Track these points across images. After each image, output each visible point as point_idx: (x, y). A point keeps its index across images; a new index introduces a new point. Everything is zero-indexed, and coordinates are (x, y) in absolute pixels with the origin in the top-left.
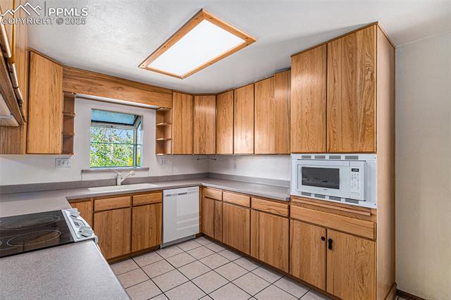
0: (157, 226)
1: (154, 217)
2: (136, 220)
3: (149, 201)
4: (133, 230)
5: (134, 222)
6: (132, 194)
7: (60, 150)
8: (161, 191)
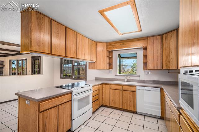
0: (134, 102)
1: (132, 97)
2: (124, 96)
3: (129, 90)
4: (123, 100)
5: (123, 97)
6: (122, 85)
7: (108, 68)
8: (135, 86)
